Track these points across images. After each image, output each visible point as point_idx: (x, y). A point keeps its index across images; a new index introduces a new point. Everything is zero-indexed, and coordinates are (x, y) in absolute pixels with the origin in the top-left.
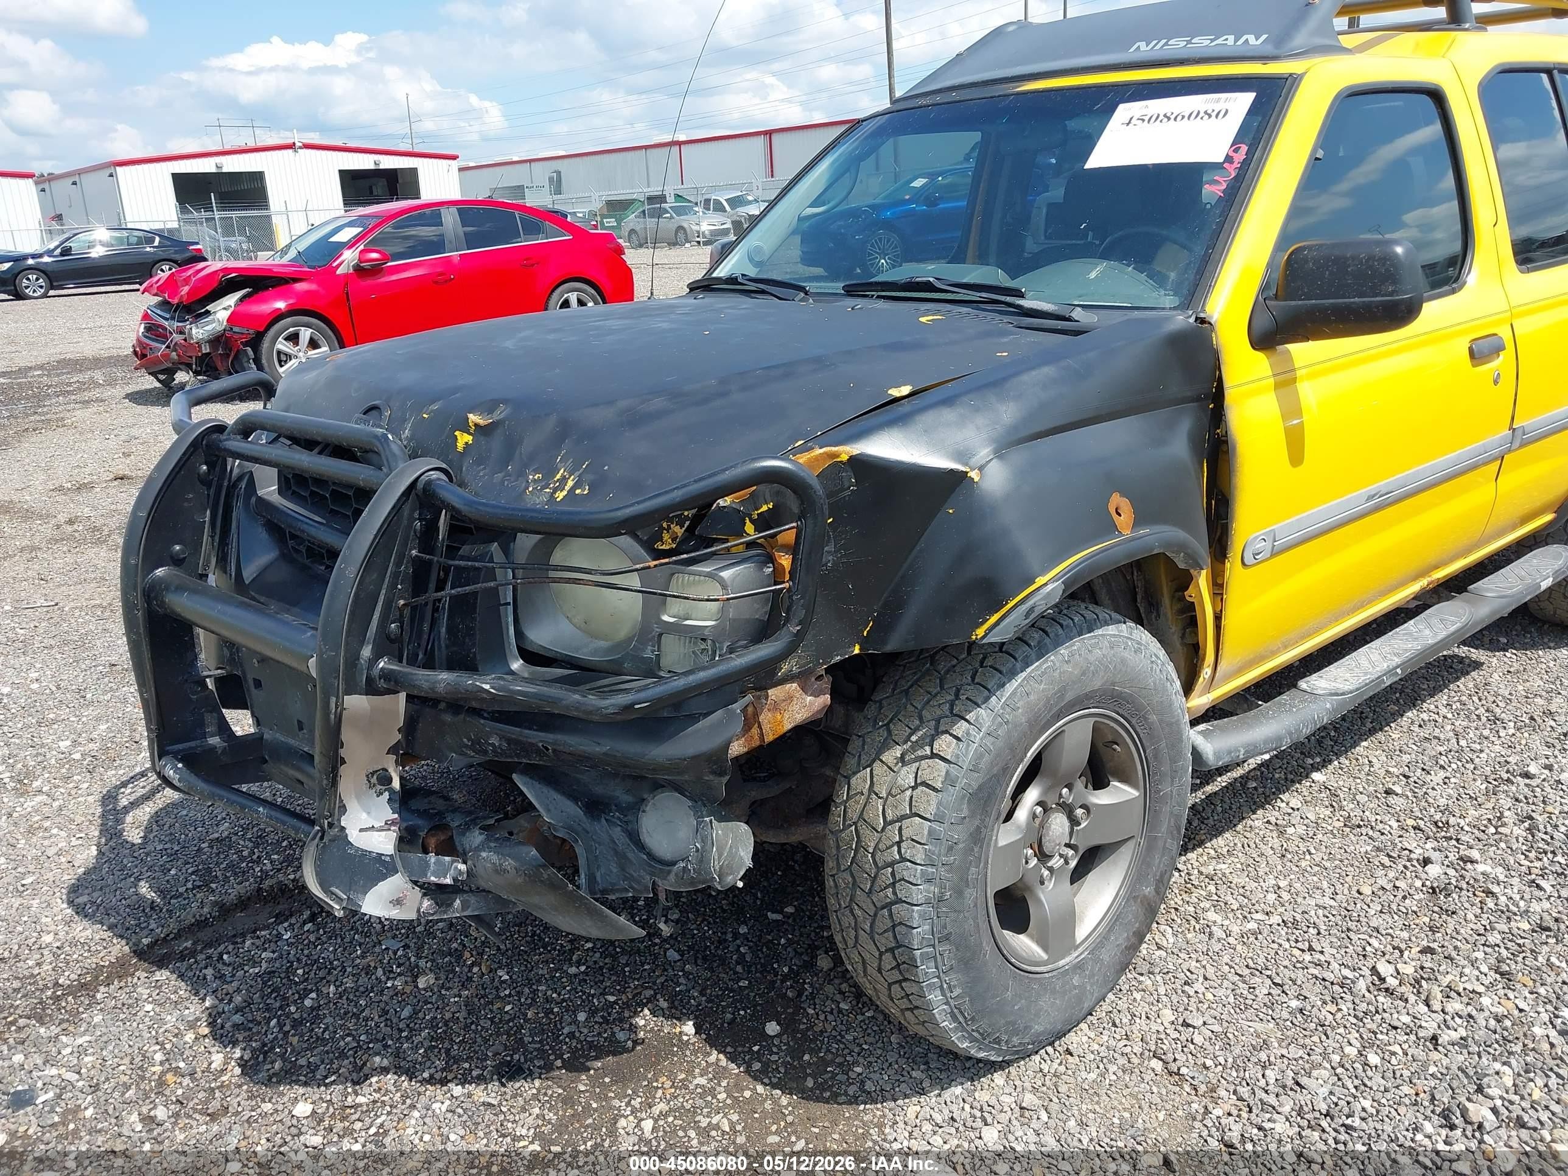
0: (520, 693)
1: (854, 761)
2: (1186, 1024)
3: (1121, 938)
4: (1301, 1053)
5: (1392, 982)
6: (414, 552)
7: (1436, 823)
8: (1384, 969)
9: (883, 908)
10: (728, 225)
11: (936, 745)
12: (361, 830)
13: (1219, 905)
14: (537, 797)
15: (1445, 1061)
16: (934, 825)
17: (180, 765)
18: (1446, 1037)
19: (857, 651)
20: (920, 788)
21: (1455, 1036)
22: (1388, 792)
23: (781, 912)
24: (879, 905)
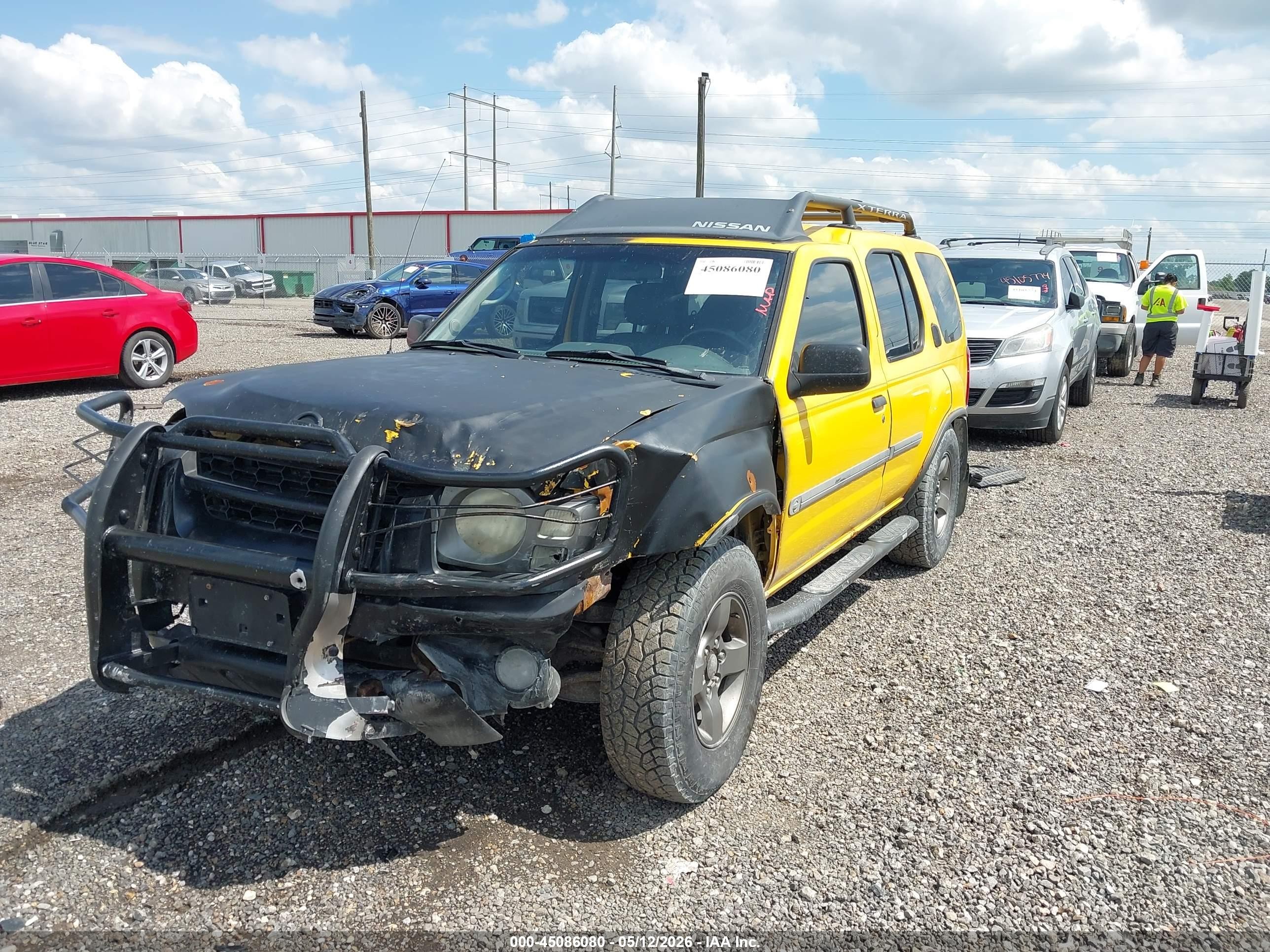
0: (454, 583)
1: (619, 624)
2: (780, 777)
3: (741, 730)
4: (842, 782)
5: (875, 745)
6: (370, 503)
7: (871, 669)
8: (870, 739)
9: (644, 706)
10: (232, 289)
11: (671, 609)
12: (319, 686)
13: (775, 718)
14: (434, 657)
15: (911, 776)
16: (674, 653)
17: (125, 667)
18: (908, 766)
19: (630, 556)
20: (664, 633)
21: (912, 765)
22: (843, 655)
23: (521, 749)
24: (641, 704)
